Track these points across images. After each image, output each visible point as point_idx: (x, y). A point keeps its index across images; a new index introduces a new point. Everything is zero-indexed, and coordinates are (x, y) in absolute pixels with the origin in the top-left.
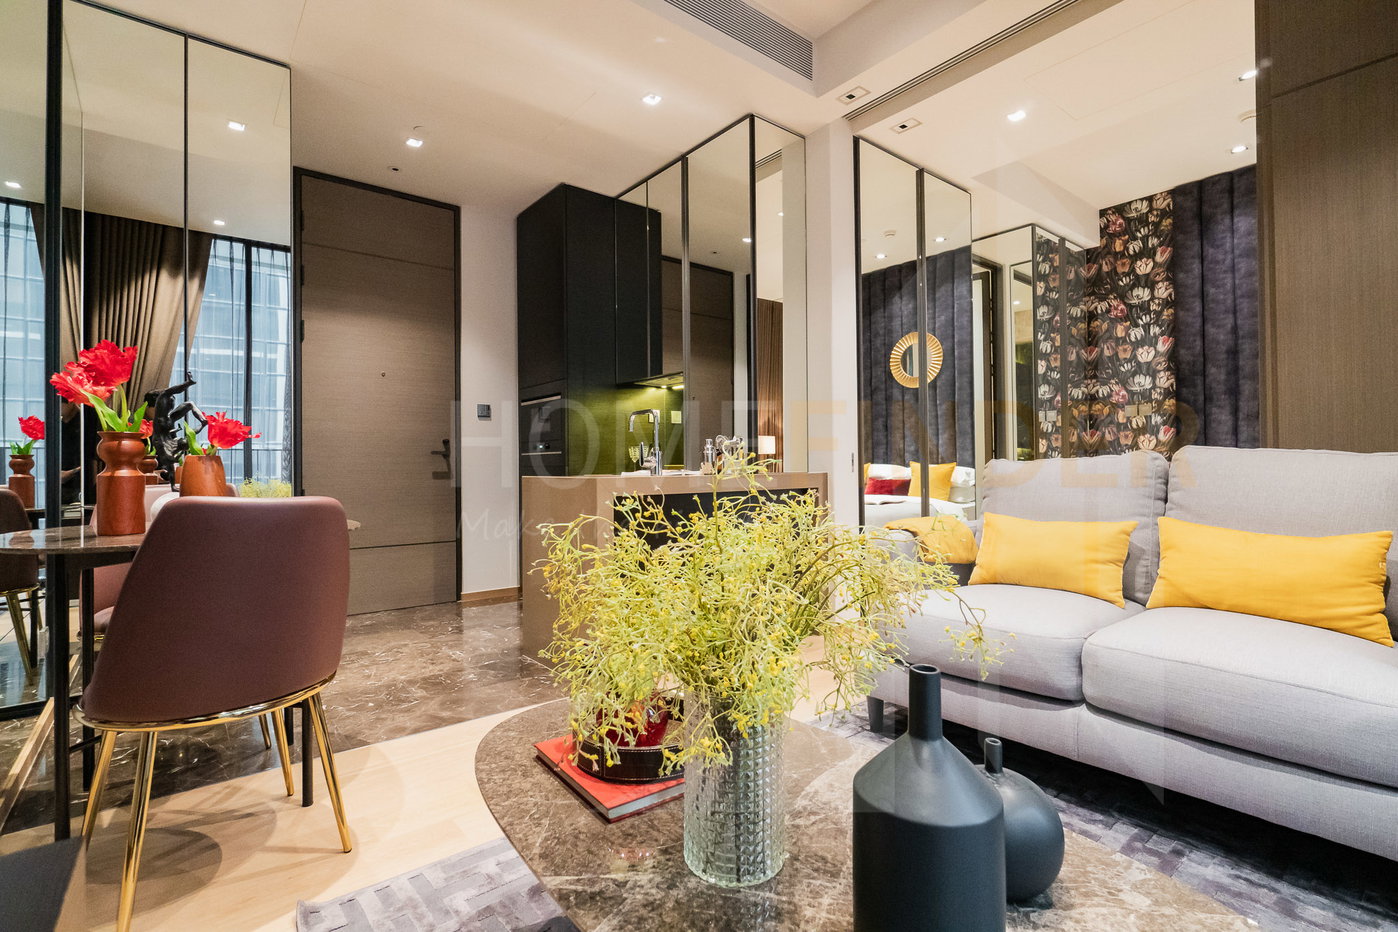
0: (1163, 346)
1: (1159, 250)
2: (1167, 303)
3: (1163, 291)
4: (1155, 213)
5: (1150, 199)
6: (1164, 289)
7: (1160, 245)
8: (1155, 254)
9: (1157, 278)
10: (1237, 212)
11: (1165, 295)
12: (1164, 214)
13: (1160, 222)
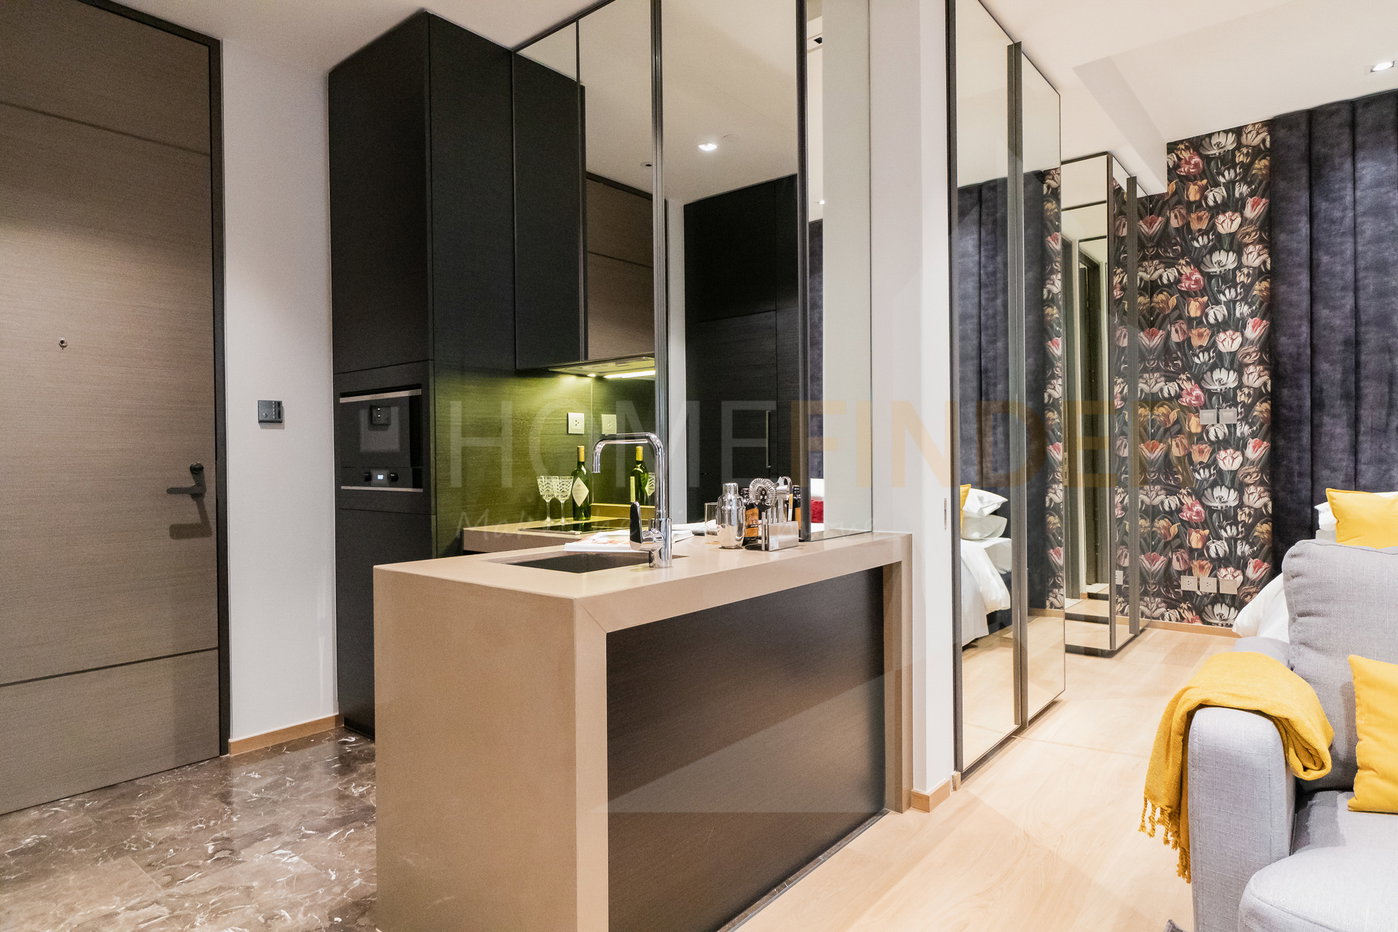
0: (1254, 331)
1: (1250, 201)
2: (1260, 274)
3: (1254, 257)
4: (1245, 150)
5: (1238, 132)
6: (1255, 254)
7: (1252, 194)
8: (1243, 207)
9: (1247, 240)
10: (1360, 154)
11: (1257, 263)
12: (1257, 153)
13: (1252, 163)
